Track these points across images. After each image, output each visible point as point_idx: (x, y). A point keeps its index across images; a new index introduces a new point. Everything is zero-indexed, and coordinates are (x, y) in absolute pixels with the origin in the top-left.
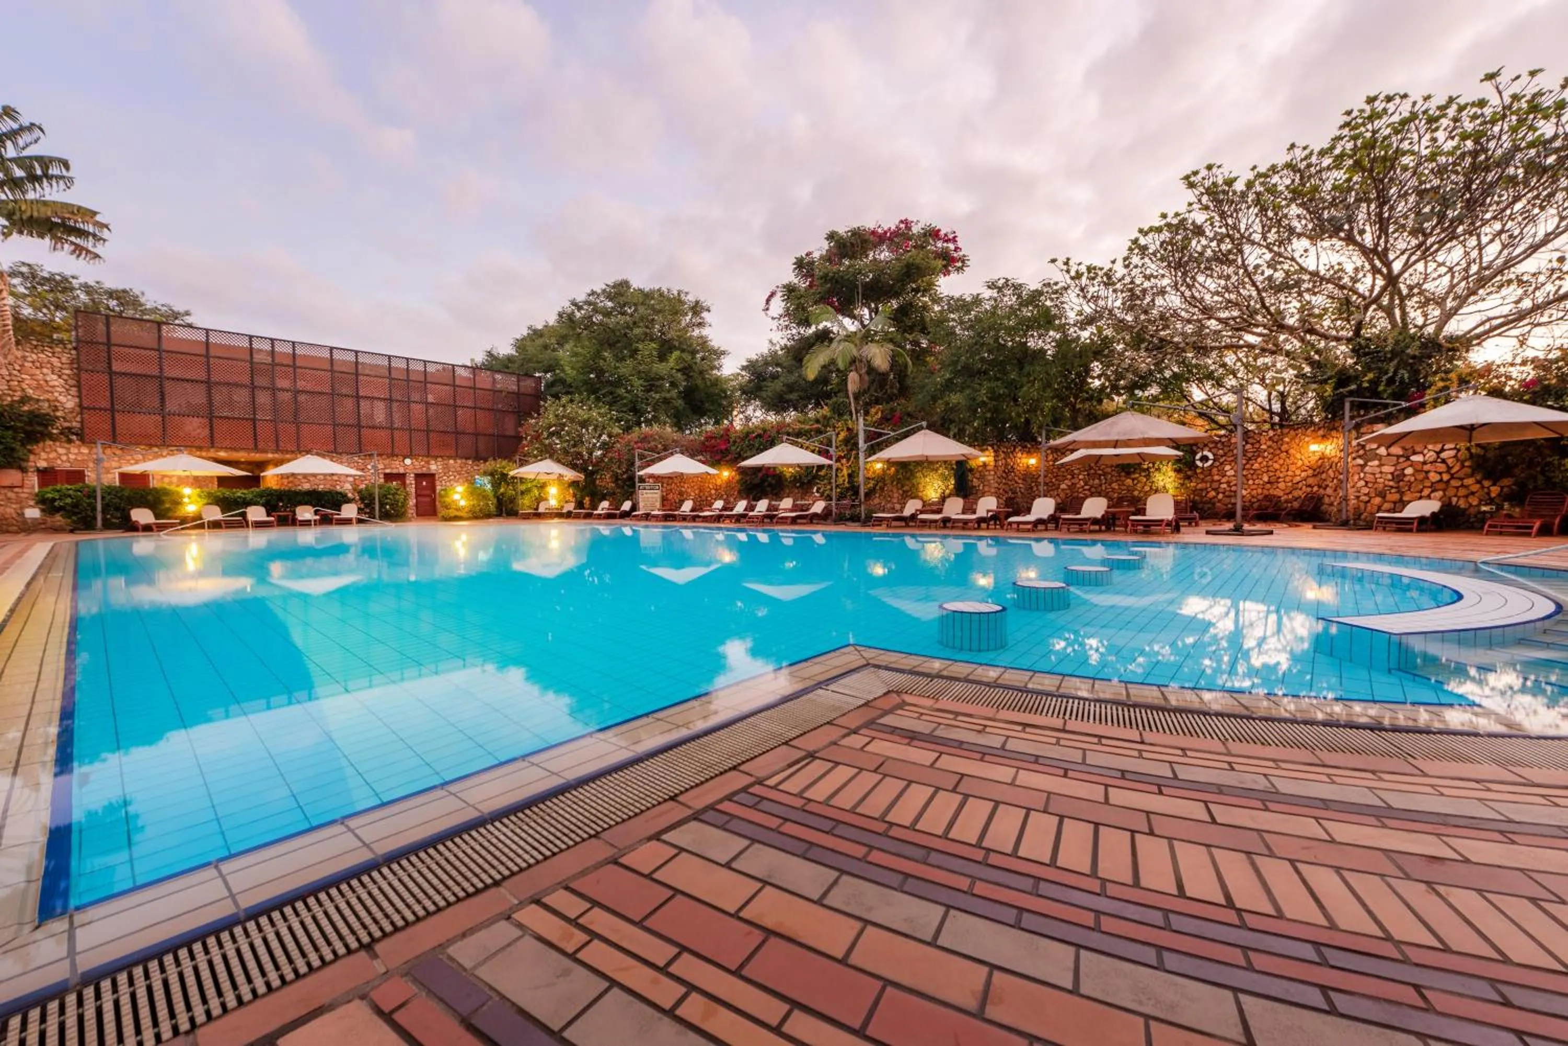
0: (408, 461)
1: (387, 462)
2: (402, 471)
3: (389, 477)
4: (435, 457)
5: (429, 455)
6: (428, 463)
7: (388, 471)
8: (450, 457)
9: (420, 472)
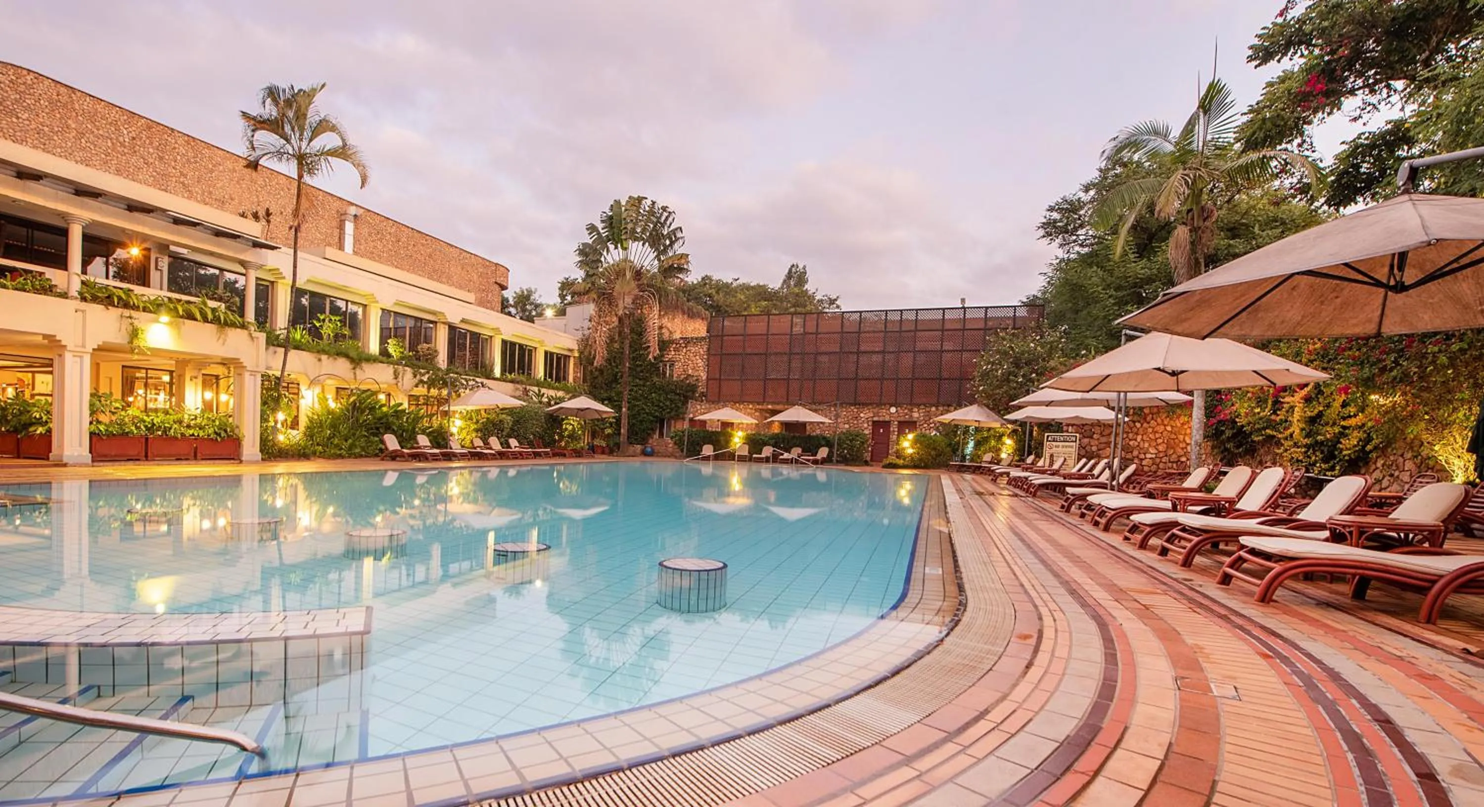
0: (893, 410)
1: (875, 410)
2: (887, 418)
3: (876, 425)
4: (918, 405)
5: (912, 404)
6: (911, 411)
7: (876, 419)
8: (932, 405)
9: (902, 419)
